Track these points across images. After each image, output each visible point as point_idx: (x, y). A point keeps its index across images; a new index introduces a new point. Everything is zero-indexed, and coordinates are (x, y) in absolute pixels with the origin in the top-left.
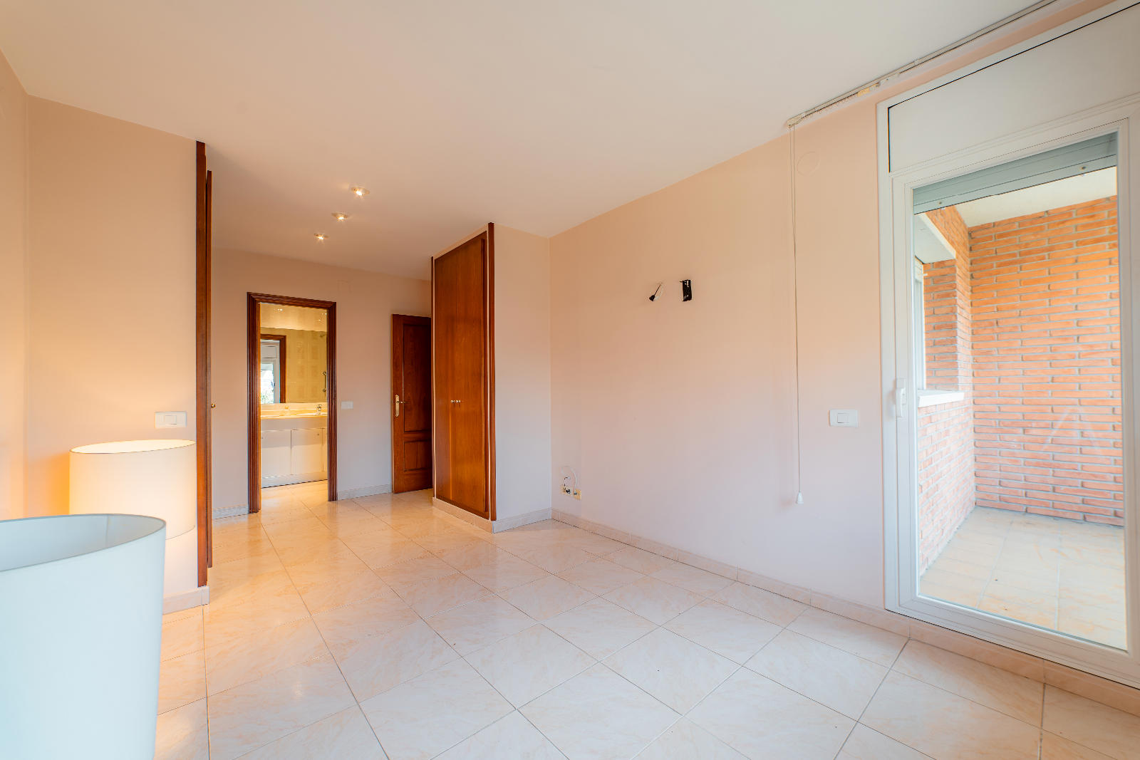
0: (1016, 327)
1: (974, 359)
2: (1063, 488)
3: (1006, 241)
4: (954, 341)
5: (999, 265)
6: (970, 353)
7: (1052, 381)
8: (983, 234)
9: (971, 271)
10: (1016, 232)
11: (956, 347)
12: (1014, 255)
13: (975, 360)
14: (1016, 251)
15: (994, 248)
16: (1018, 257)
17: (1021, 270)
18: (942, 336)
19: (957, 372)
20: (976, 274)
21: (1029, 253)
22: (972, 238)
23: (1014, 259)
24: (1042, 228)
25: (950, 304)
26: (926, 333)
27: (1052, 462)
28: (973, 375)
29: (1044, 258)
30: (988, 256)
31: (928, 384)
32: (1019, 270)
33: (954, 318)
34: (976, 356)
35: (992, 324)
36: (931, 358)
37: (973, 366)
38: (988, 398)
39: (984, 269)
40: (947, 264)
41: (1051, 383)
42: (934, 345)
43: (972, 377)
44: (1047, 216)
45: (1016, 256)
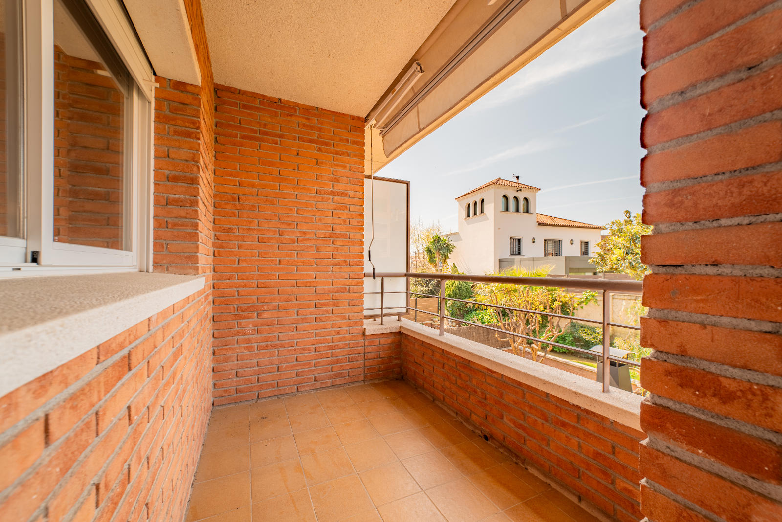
0: (254, 206)
1: (215, 235)
2: (284, 365)
3: (249, 114)
4: (194, 203)
5: (243, 137)
6: (211, 228)
7: (279, 264)
8: (229, 98)
9: (215, 133)
10: (257, 109)
11: (197, 211)
12: (255, 132)
13: (217, 238)
14: (257, 129)
15: (239, 117)
16: (258, 135)
17: (260, 148)
18: (178, 193)
19: (197, 247)
20: (221, 139)
21: (266, 133)
22: (218, 97)
23: (255, 135)
24: (276, 114)
25: (191, 149)
26: (155, 184)
27: (278, 342)
28: (214, 255)
29: (276, 143)
30: (233, 123)
31: (156, 264)
32: (258, 148)
33: (195, 169)
34: (217, 233)
35: (234, 200)
36: (161, 224)
37: (214, 245)
38: (228, 281)
39: (229, 136)
40: (189, 88)
41: (278, 266)
42: (167, 204)
43: (212, 257)
44: (279, 103)
45: (256, 133)
